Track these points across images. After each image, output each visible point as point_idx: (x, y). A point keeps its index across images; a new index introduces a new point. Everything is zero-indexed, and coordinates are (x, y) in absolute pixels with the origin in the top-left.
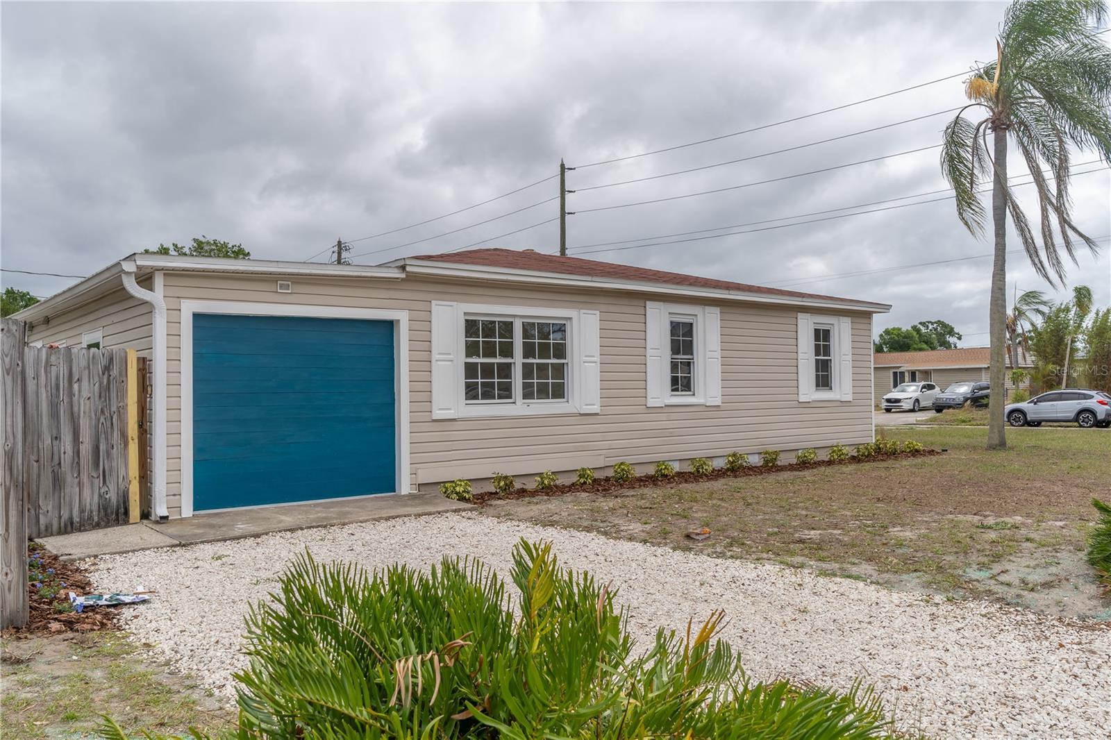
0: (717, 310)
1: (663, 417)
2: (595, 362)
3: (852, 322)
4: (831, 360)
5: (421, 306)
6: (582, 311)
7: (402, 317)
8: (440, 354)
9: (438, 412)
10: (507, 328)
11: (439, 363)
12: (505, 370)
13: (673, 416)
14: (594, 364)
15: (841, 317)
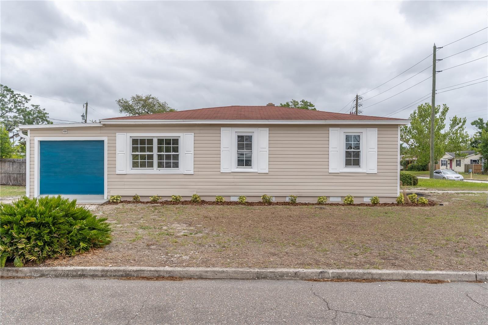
0: (267, 129)
1: (232, 177)
2: (192, 154)
3: (378, 131)
4: (360, 151)
5: (113, 135)
6: (184, 133)
7: (105, 139)
8: (119, 151)
9: (118, 171)
10: (150, 141)
11: (119, 154)
12: (151, 157)
13: (236, 177)
14: (191, 154)
15: (368, 129)
